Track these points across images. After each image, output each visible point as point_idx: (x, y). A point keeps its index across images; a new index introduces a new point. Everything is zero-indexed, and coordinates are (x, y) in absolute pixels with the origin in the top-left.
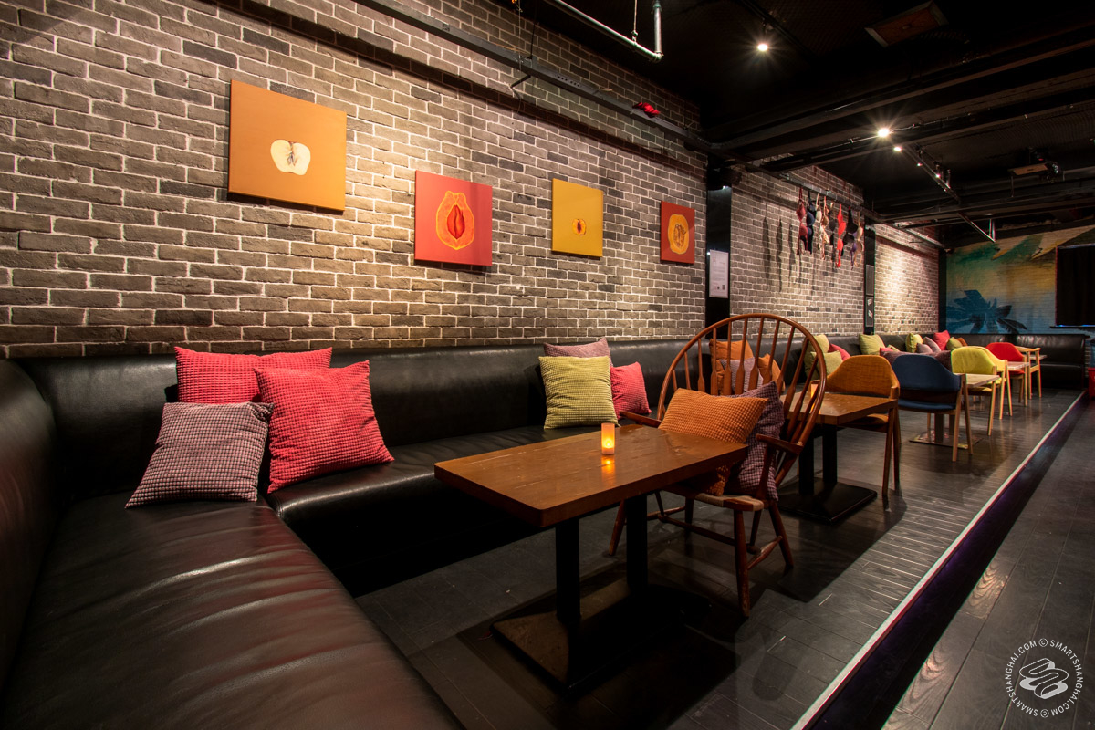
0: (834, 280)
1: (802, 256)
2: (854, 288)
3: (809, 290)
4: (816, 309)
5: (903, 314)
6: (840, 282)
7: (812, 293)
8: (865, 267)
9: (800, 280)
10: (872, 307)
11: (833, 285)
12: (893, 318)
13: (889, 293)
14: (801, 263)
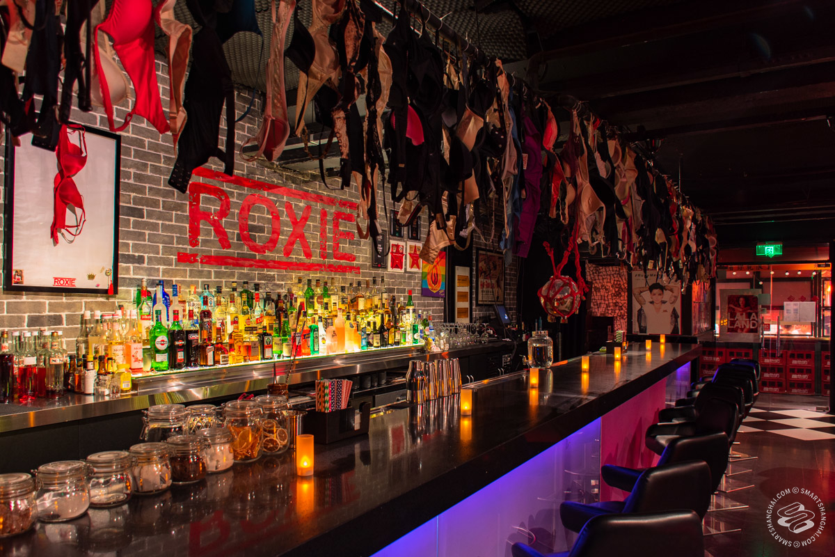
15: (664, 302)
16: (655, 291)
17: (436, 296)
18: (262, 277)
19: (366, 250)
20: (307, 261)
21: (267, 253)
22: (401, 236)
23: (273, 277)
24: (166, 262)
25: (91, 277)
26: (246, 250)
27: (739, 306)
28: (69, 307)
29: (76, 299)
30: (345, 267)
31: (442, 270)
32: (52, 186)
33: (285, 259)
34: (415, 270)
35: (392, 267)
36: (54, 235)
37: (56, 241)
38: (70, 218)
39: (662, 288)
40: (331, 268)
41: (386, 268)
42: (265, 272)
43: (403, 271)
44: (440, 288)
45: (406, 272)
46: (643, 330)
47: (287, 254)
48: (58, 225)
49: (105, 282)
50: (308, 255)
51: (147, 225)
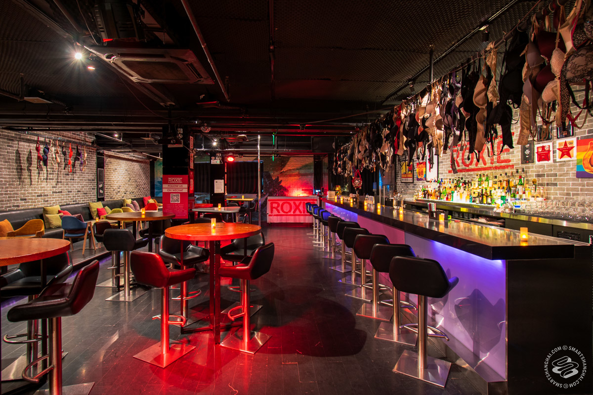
0: (73, 177)
1: (48, 167)
2: (89, 180)
3: (54, 183)
4: (61, 192)
5: (126, 190)
6: (78, 178)
7: (56, 184)
8: (97, 169)
9: (47, 179)
10: (102, 188)
11: (73, 180)
12: (119, 192)
13: (115, 180)
14: (47, 171)
18: (469, 175)
19: (518, 155)
20: (485, 167)
21: (470, 166)
23: (472, 175)
24: (446, 173)
26: (464, 167)
30: (504, 166)
33: (476, 168)
35: (539, 161)
37: (430, 172)
40: (496, 168)
41: (533, 162)
43: (551, 162)
45: (554, 161)
47: (477, 165)
50: (485, 164)
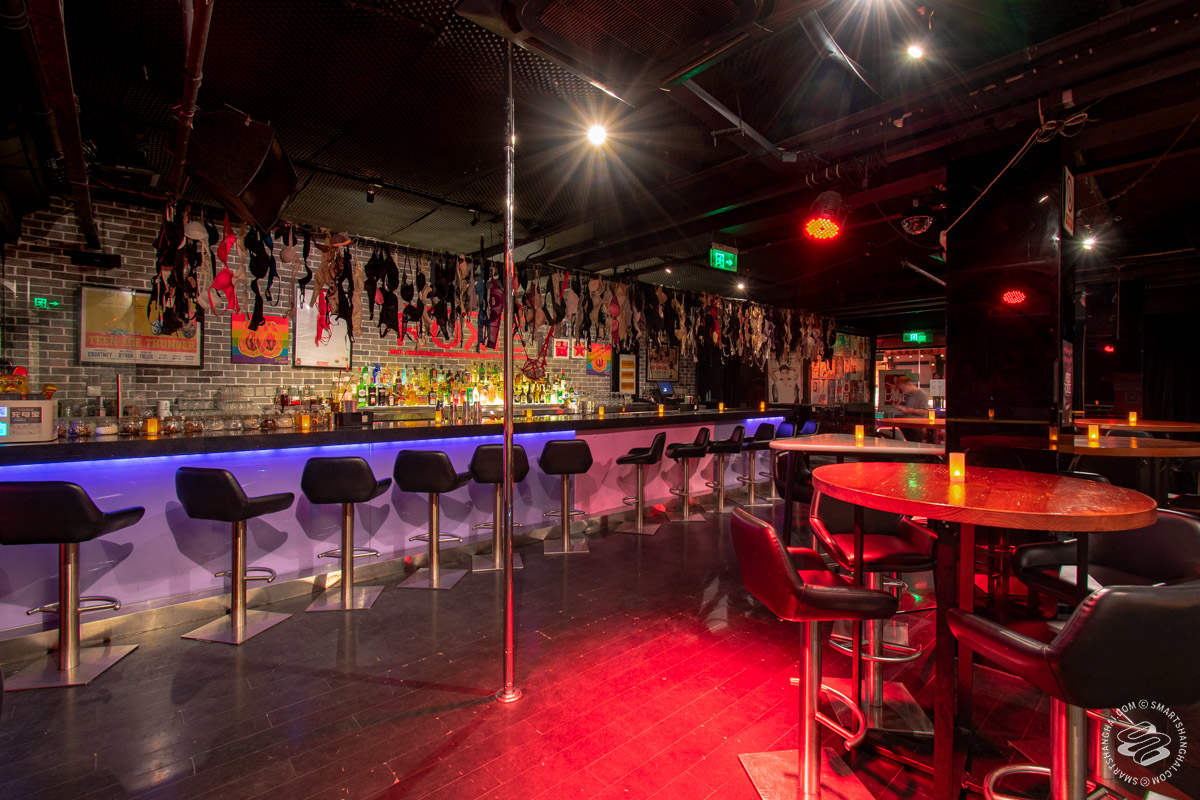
15: (789, 379)
16: (784, 371)
17: (602, 374)
18: (449, 362)
19: (533, 345)
21: (452, 348)
22: (565, 335)
24: (383, 354)
25: (337, 362)
27: (893, 383)
28: (325, 375)
29: (329, 372)
31: (607, 356)
32: (316, 319)
33: (465, 352)
34: (579, 357)
35: (558, 355)
36: (316, 342)
37: (318, 345)
38: (324, 333)
39: (788, 369)
41: (551, 356)
42: (450, 359)
43: (567, 358)
44: (607, 367)
45: (570, 358)
46: (776, 400)
48: (319, 337)
49: (345, 364)
51: (370, 336)
